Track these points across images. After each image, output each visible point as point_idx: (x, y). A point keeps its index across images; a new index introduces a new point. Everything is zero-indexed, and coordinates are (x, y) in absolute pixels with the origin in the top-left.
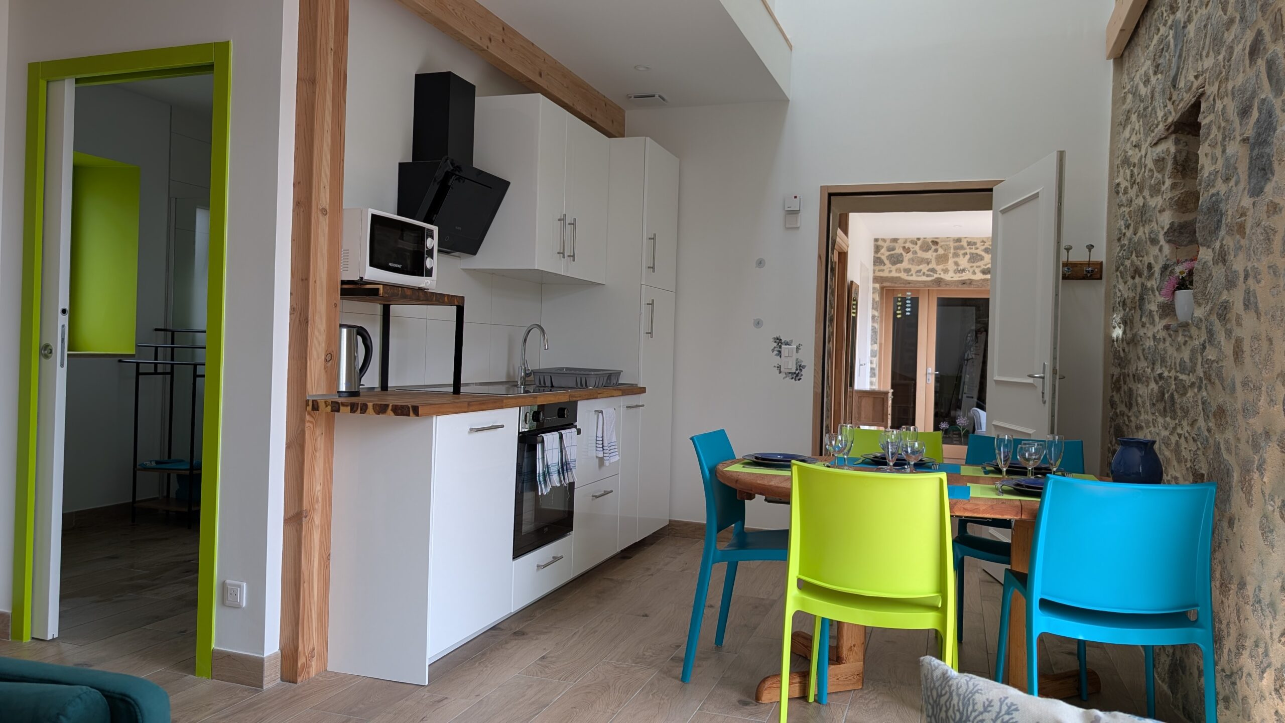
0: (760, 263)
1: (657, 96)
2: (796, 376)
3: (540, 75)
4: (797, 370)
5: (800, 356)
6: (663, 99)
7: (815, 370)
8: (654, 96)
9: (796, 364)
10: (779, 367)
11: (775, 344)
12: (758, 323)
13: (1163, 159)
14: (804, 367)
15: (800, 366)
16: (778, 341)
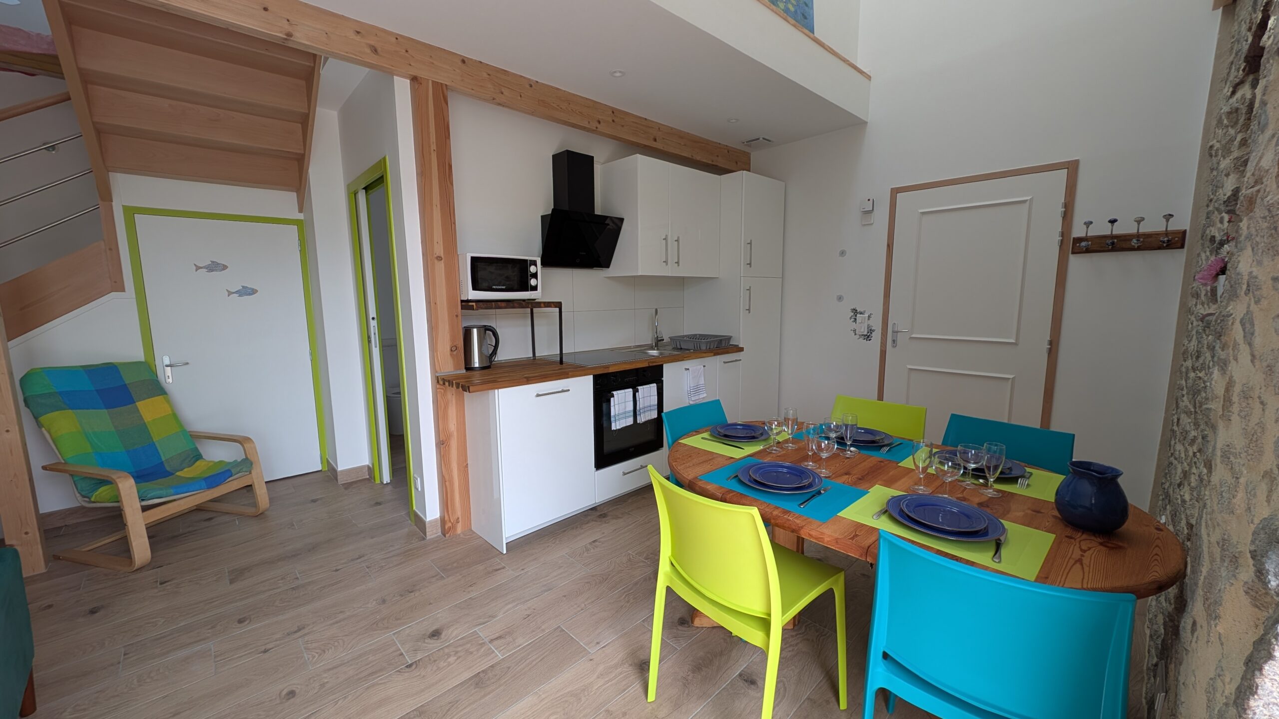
0: (843, 253)
1: (761, 139)
2: (868, 337)
3: (655, 140)
4: (868, 333)
5: (871, 322)
6: (770, 141)
7: (882, 333)
8: (759, 139)
9: (868, 328)
10: (855, 331)
11: (853, 314)
12: (840, 298)
13: (1237, 109)
14: (874, 331)
15: (871, 330)
16: (855, 311)
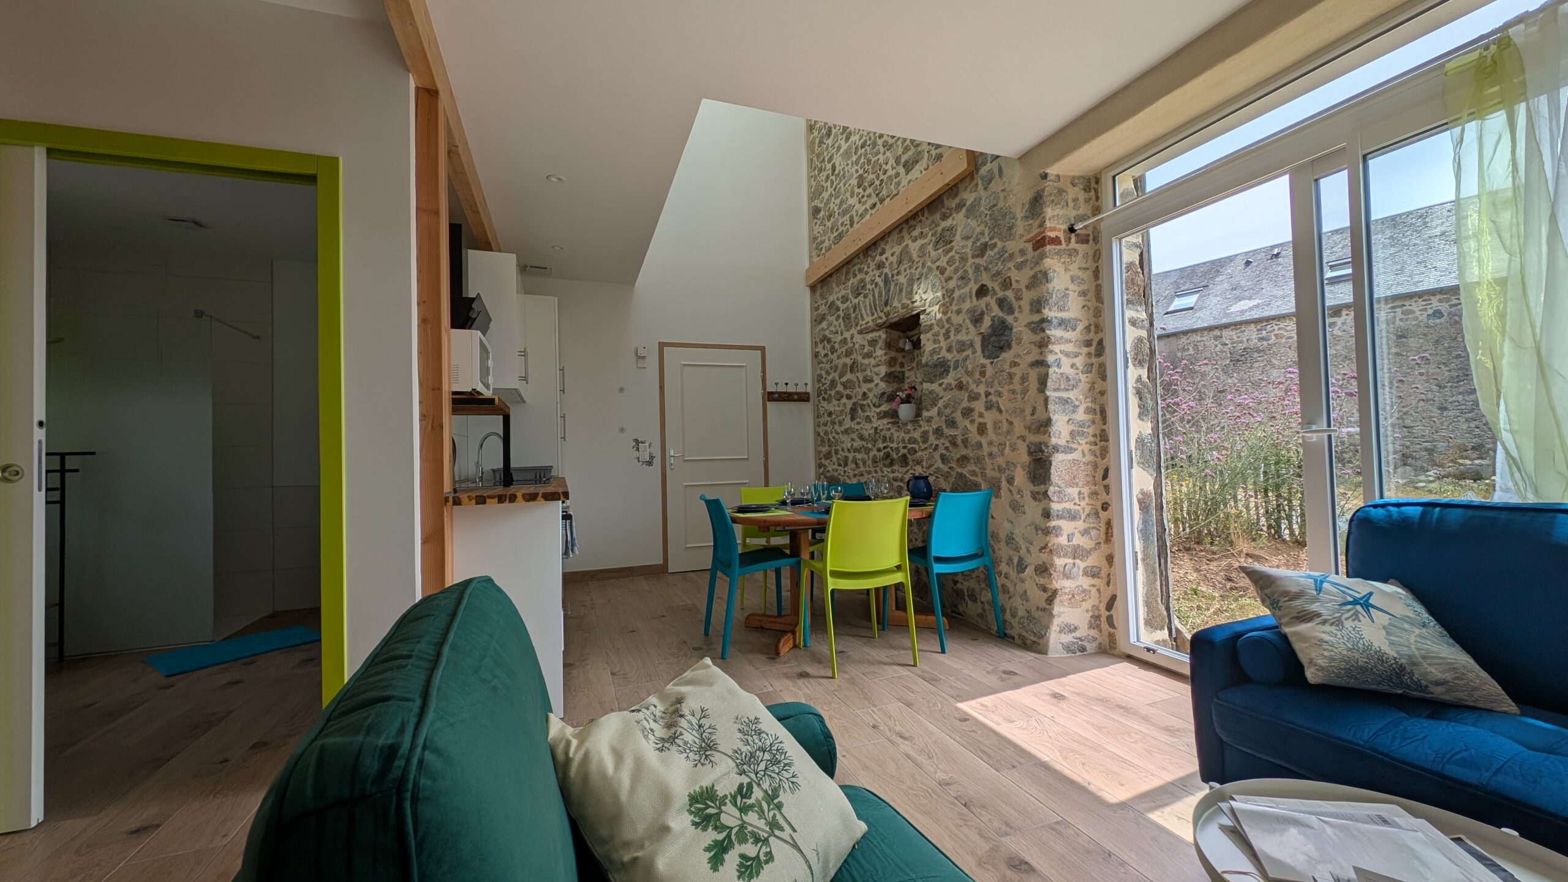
0: (621, 390)
2: (650, 463)
4: (650, 459)
5: (651, 450)
7: (661, 459)
8: (546, 268)
9: (649, 455)
10: (638, 459)
11: (634, 443)
13: (876, 340)
15: (652, 457)
16: (636, 441)
